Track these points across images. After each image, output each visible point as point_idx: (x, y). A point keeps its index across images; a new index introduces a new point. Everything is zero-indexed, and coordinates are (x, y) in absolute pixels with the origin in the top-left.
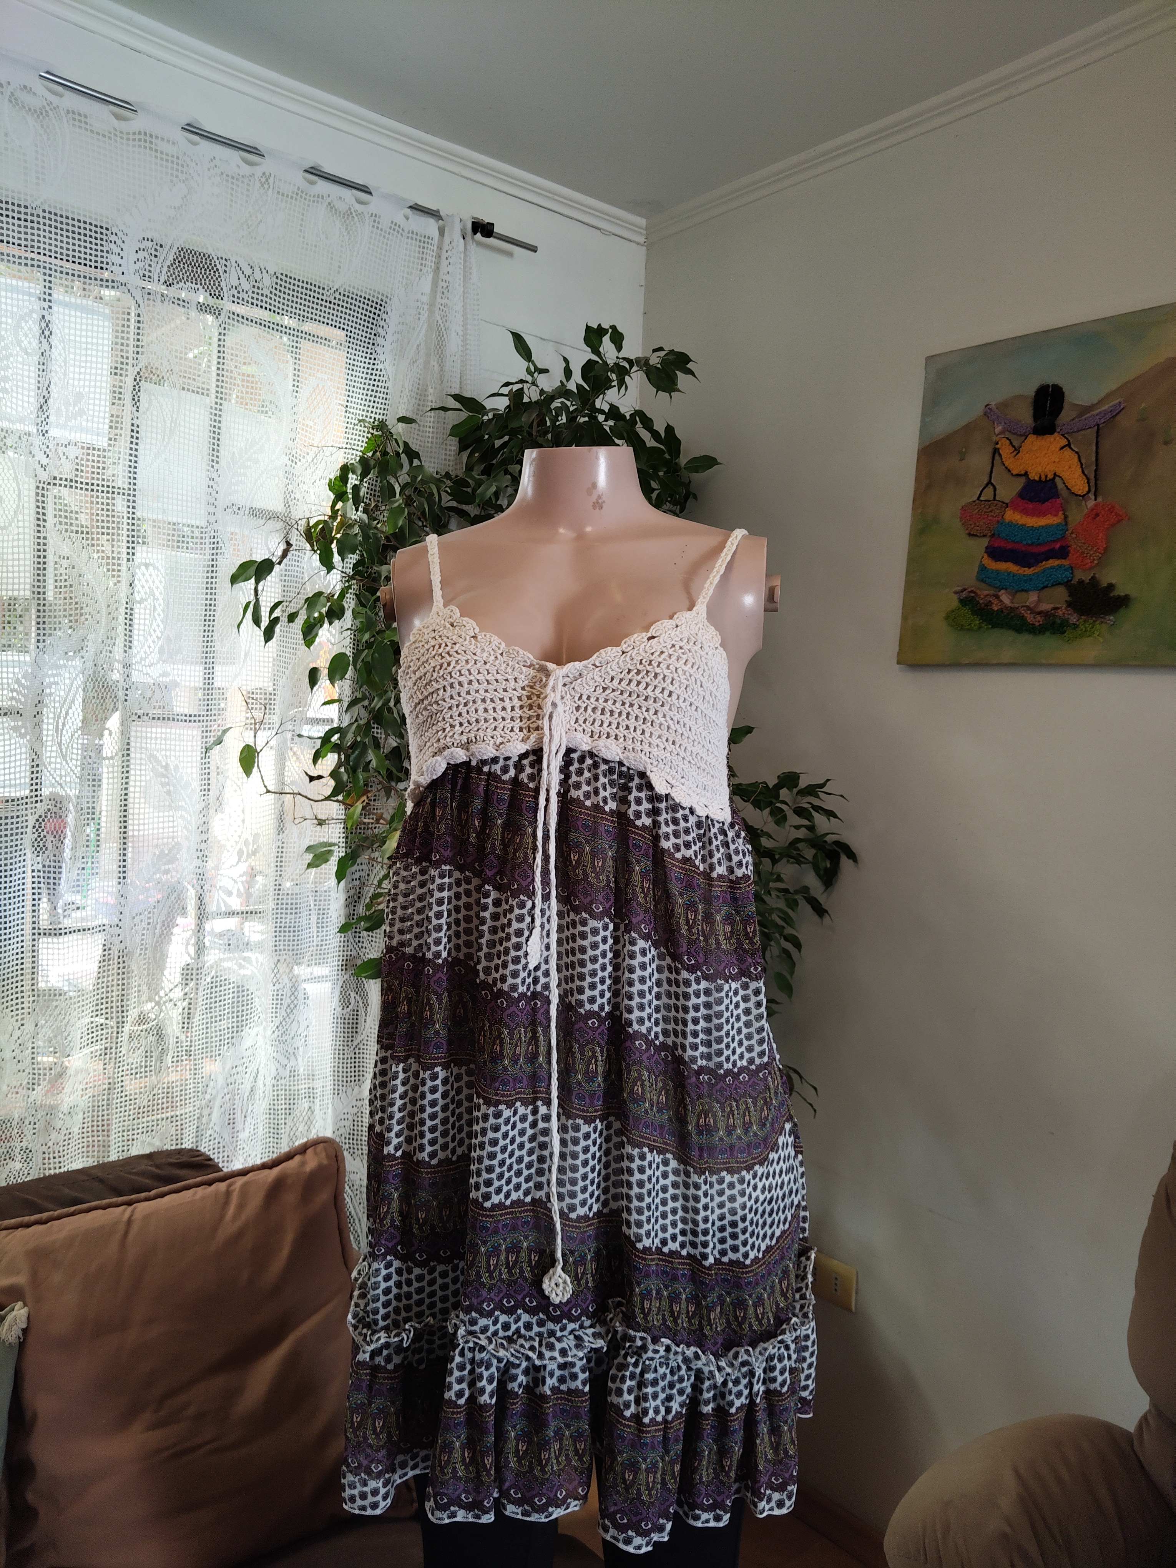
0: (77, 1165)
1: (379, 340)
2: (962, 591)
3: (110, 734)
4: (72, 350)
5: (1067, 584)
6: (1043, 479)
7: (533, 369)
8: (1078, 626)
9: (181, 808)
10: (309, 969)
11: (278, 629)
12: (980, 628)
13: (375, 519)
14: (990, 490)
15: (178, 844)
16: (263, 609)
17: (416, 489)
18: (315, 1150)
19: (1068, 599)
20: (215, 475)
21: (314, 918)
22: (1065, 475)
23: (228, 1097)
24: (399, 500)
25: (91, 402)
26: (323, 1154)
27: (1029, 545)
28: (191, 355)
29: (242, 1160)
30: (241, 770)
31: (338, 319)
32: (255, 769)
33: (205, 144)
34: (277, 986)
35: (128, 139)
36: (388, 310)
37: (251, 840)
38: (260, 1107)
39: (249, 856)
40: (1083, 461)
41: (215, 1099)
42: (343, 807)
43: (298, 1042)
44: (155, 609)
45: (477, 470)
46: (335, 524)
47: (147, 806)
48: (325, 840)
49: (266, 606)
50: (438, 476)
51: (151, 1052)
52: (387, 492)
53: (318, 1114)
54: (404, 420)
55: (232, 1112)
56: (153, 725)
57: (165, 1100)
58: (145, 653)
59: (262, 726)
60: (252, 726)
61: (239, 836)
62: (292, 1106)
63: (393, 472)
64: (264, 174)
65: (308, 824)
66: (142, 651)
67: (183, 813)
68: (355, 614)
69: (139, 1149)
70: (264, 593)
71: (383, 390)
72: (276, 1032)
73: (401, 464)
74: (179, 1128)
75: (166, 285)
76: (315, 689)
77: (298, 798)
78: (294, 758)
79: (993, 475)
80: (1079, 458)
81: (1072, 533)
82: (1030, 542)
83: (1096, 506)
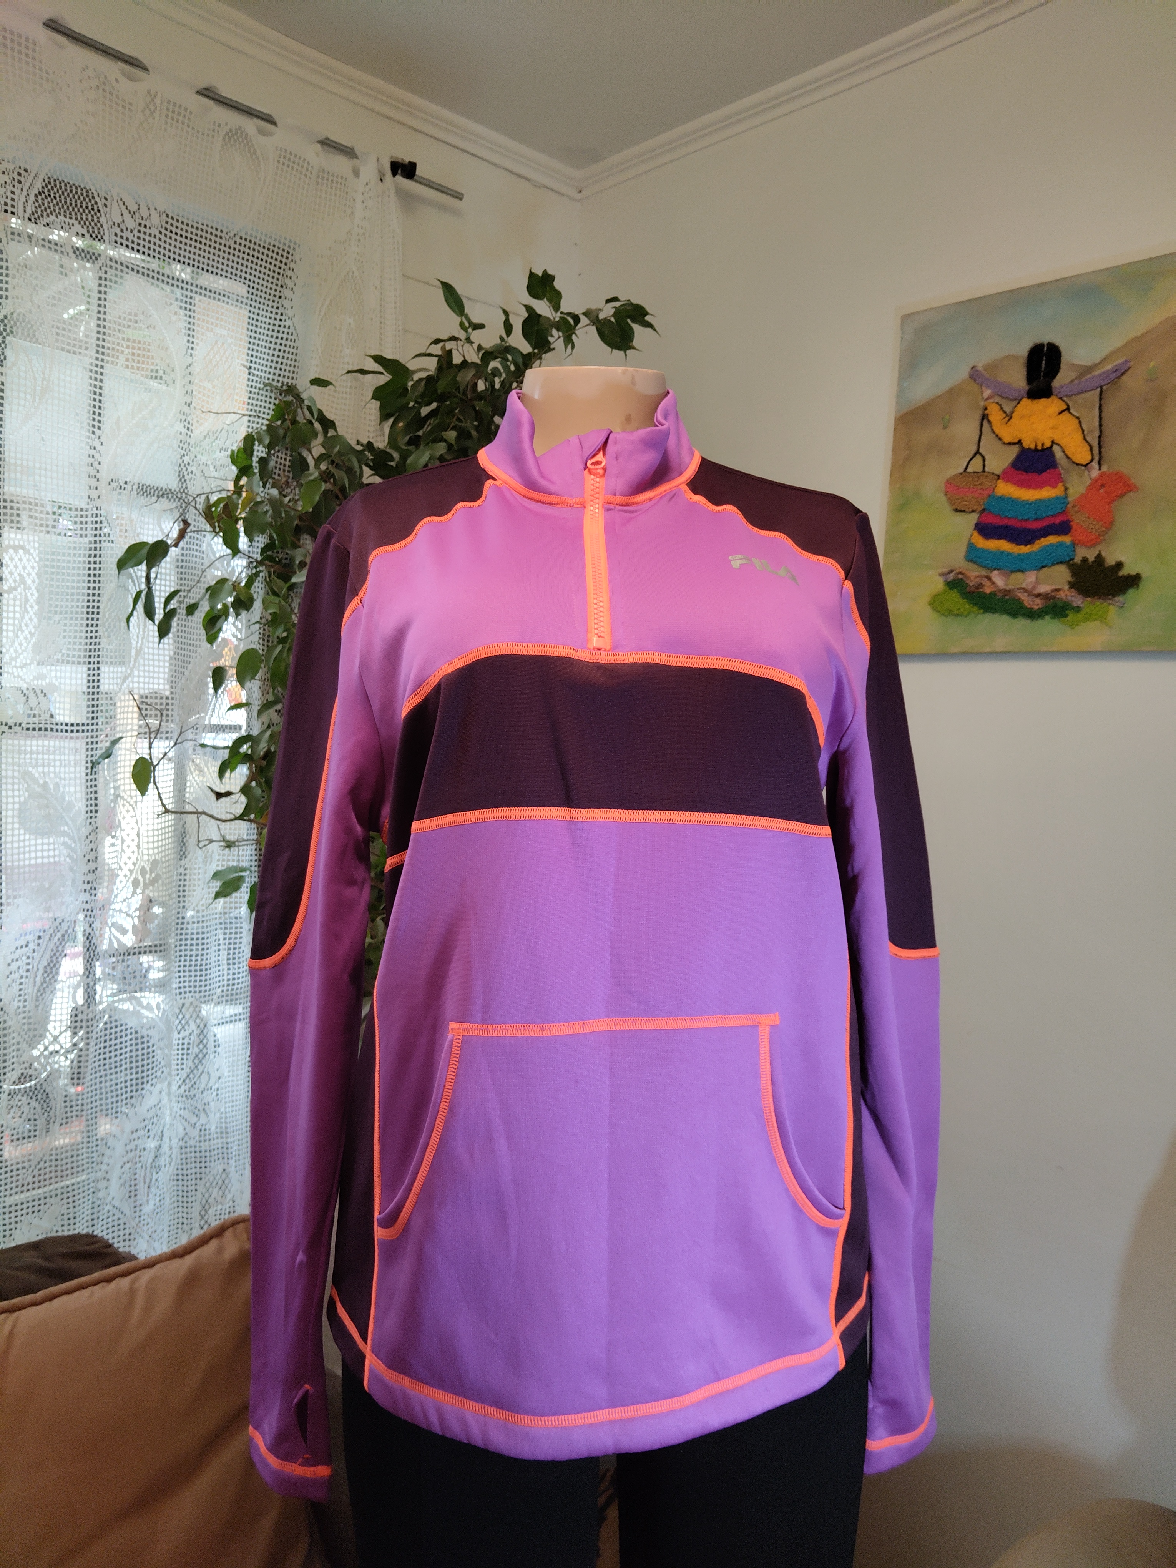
1: (286, 293)
2: (949, 573)
5: (1069, 563)
6: (1040, 448)
7: (467, 324)
8: (1082, 609)
9: (64, 834)
10: (219, 1008)
11: (174, 623)
13: (285, 496)
14: (978, 459)
16: (157, 599)
17: (332, 462)
18: (234, 1231)
19: (1070, 579)
20: (96, 443)
21: (224, 954)
22: (1064, 443)
23: (128, 1166)
24: (313, 474)
26: (244, 1237)
27: (1026, 520)
28: (65, 316)
30: (134, 786)
31: (239, 267)
32: (151, 786)
34: (183, 1034)
36: (297, 257)
37: (148, 869)
38: (166, 1174)
39: (146, 886)
40: (1084, 427)
41: (112, 1169)
42: (254, 825)
43: (209, 1096)
44: (27, 600)
45: (403, 441)
46: (240, 502)
47: (22, 832)
48: (235, 864)
49: (160, 597)
50: (359, 448)
51: (35, 1120)
52: (299, 466)
53: (234, 1176)
54: (318, 382)
55: (133, 1183)
56: (27, 737)
57: (53, 1174)
58: (16, 651)
59: (158, 736)
60: (147, 736)
61: (134, 864)
62: (203, 1170)
63: (306, 443)
64: (149, 92)
65: (215, 845)
66: (12, 650)
67: (66, 839)
68: (266, 605)
69: (25, 1234)
70: (158, 581)
71: (291, 350)
72: (183, 1087)
73: (316, 435)
74: (71, 1205)
75: (33, 219)
76: (220, 692)
77: (203, 818)
78: (197, 772)
79: (981, 444)
80: (1080, 423)
81: (1074, 506)
82: (1026, 517)
83: (1101, 476)
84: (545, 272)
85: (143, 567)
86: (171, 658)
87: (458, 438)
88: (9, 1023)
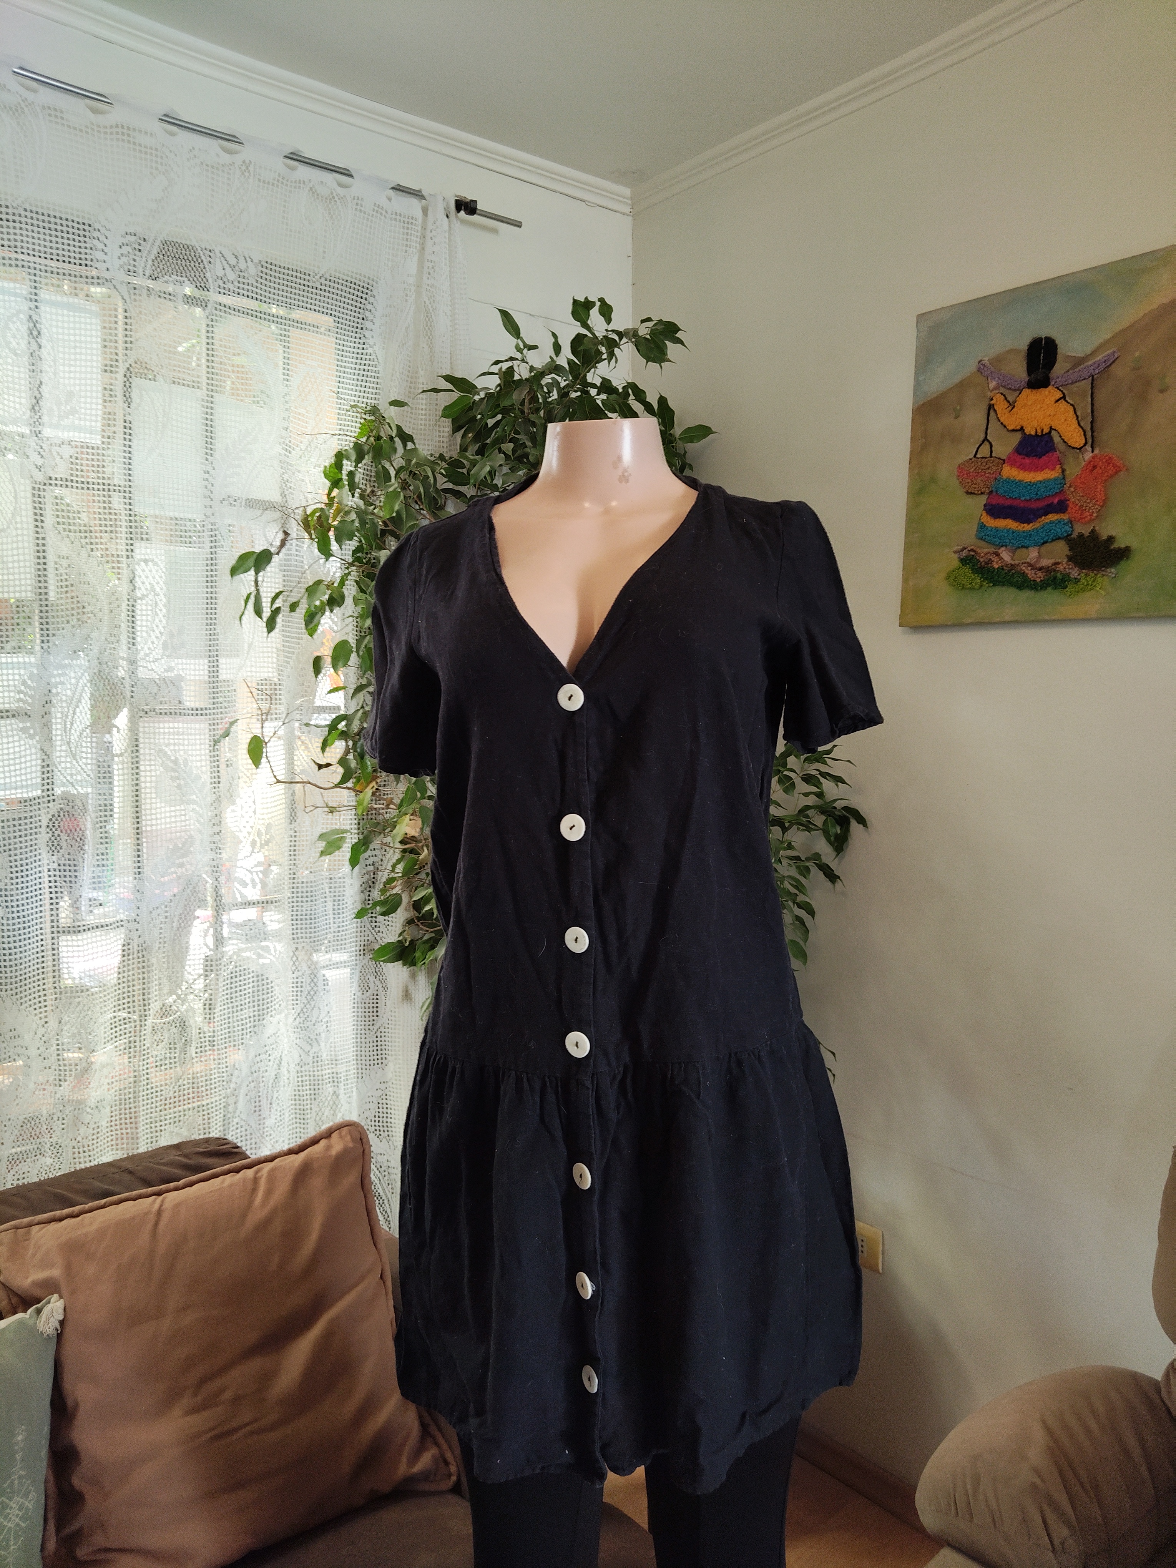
0: (107, 1158)
1: (368, 324)
2: (962, 550)
3: (118, 732)
4: (61, 349)
5: (1067, 538)
6: (1039, 433)
7: (522, 346)
8: (1079, 580)
9: (192, 801)
10: (328, 956)
11: (279, 619)
12: (981, 586)
13: (372, 504)
14: (986, 446)
15: (191, 837)
16: (264, 600)
17: (410, 473)
18: (340, 1133)
19: (1069, 553)
20: (209, 468)
21: (330, 905)
22: (1061, 428)
23: (253, 1084)
24: (394, 484)
25: (83, 400)
26: (348, 1138)
27: (1028, 501)
28: (181, 349)
29: (270, 1147)
30: (250, 761)
31: (326, 305)
32: (264, 760)
33: (184, 136)
34: (297, 974)
35: (105, 133)
36: (375, 292)
37: (263, 831)
38: (285, 1094)
39: (262, 846)
40: (1079, 414)
41: (239, 1087)
42: (353, 793)
43: (320, 1028)
44: (156, 605)
45: (471, 450)
46: (332, 511)
47: (158, 800)
48: (337, 827)
49: (267, 597)
50: (432, 459)
51: (175, 1044)
52: (383, 476)
54: (396, 403)
55: (257, 1100)
56: (160, 720)
57: (190, 1091)
58: (149, 648)
59: (269, 717)
60: (259, 717)
61: (252, 827)
62: (316, 1092)
63: (388, 457)
64: (244, 162)
65: (319, 812)
66: (146, 647)
67: (195, 806)
68: (356, 601)
70: (265, 584)
71: (373, 374)
72: (298, 1019)
73: (396, 449)
74: (206, 1117)
75: (153, 276)
76: (320, 677)
77: (308, 786)
78: (303, 747)
79: (989, 432)
80: (1075, 410)
81: (1070, 486)
82: (1028, 498)
83: (1093, 458)
84: (586, 298)
86: (278, 650)
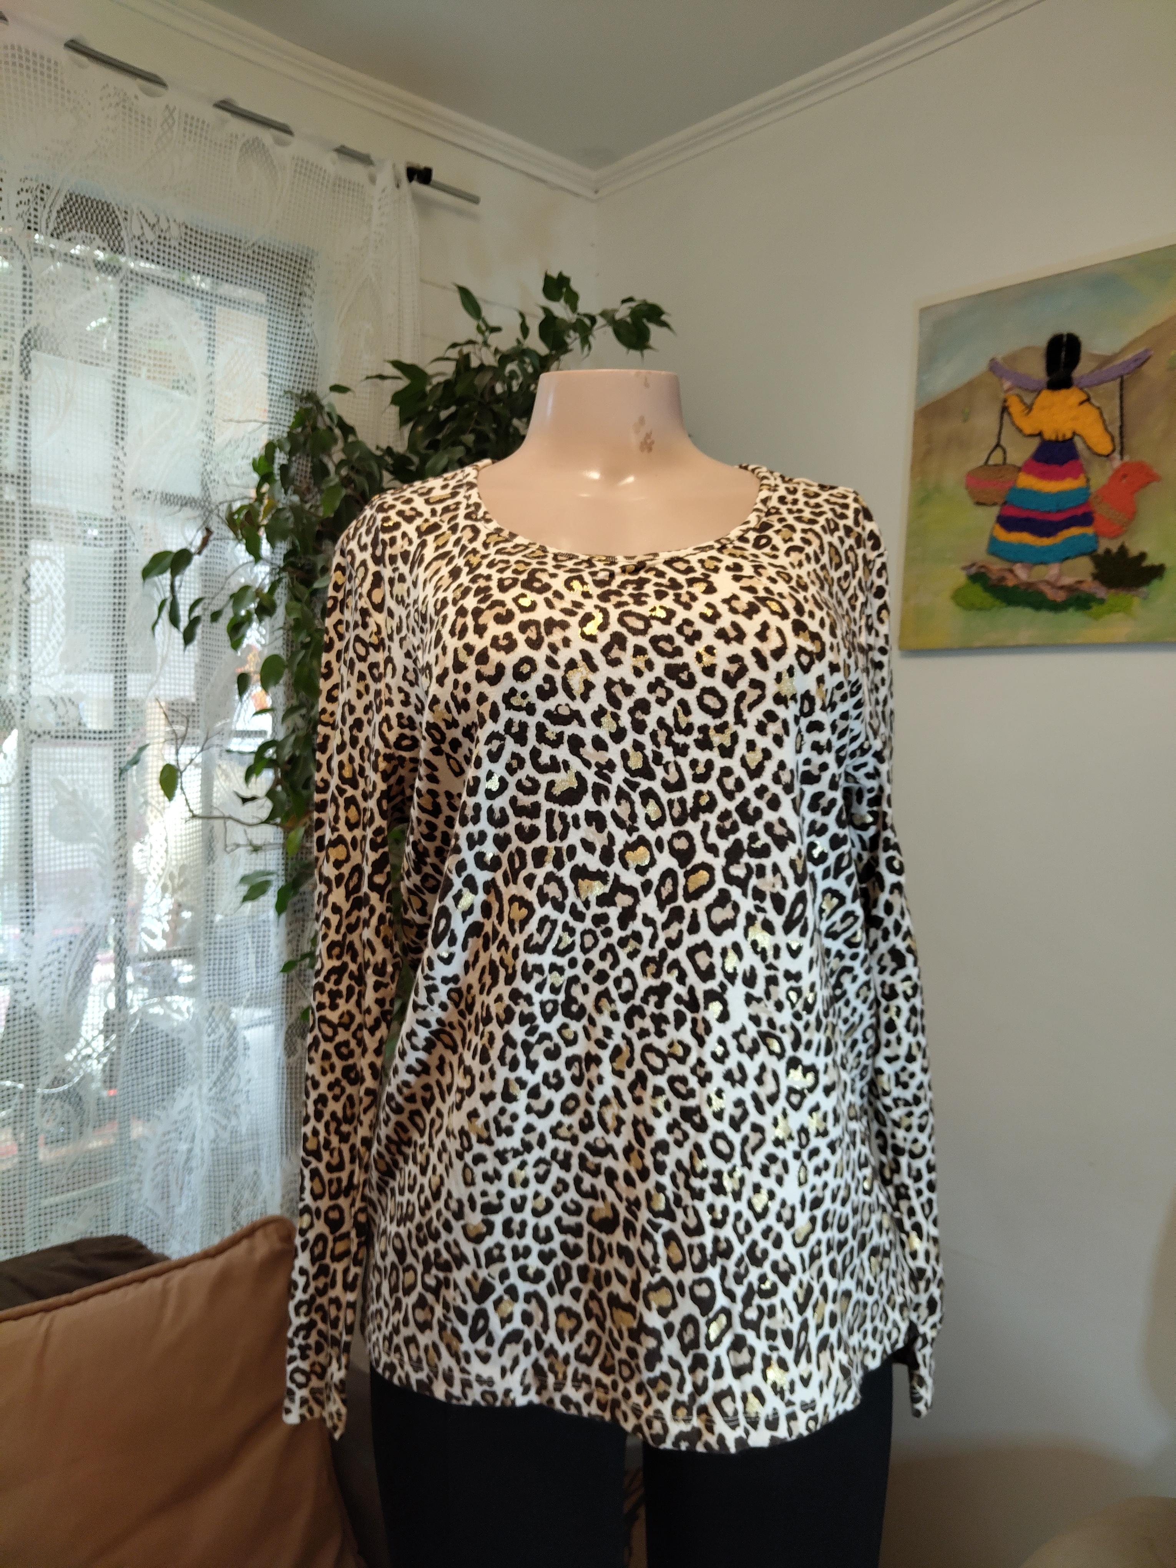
1: (305, 300)
2: (971, 567)
3: (5, 757)
5: (1092, 554)
6: (1061, 439)
7: (483, 328)
8: (1105, 601)
9: (93, 840)
10: (248, 1011)
11: (199, 630)
12: (993, 606)
13: (306, 502)
14: (998, 453)
16: (181, 607)
17: (352, 468)
18: (264, 1232)
19: (1094, 571)
20: (120, 454)
21: (252, 958)
22: (1085, 433)
23: (160, 1168)
24: (334, 479)
26: (275, 1237)
27: (1047, 512)
28: (88, 328)
30: (162, 792)
31: (258, 276)
32: (178, 792)
33: (94, 67)
36: (315, 265)
37: (176, 873)
38: (198, 1176)
39: (174, 892)
40: (1106, 417)
41: (145, 1171)
42: (280, 830)
43: (240, 1099)
44: (54, 610)
45: (422, 445)
46: (262, 509)
47: (52, 838)
48: (262, 868)
49: (184, 604)
50: (379, 453)
51: (69, 1123)
52: (320, 472)
53: (265, 1178)
54: (337, 388)
55: (165, 1185)
56: (56, 745)
57: (87, 1177)
58: (44, 661)
59: (185, 742)
60: (174, 742)
61: (163, 869)
62: (235, 1171)
63: (326, 449)
64: (167, 106)
65: (241, 851)
66: (40, 659)
67: (96, 845)
68: (288, 610)
69: (60, 1236)
70: (182, 589)
71: (311, 357)
72: (214, 1090)
73: (335, 441)
74: (105, 1207)
75: (56, 234)
76: (245, 697)
77: (230, 823)
78: (223, 778)
79: (1003, 436)
80: (1101, 414)
81: (1096, 497)
82: (1048, 509)
83: (1124, 466)
84: (560, 274)
85: (168, 575)
86: (196, 665)
87: (476, 441)
88: (42, 1027)
